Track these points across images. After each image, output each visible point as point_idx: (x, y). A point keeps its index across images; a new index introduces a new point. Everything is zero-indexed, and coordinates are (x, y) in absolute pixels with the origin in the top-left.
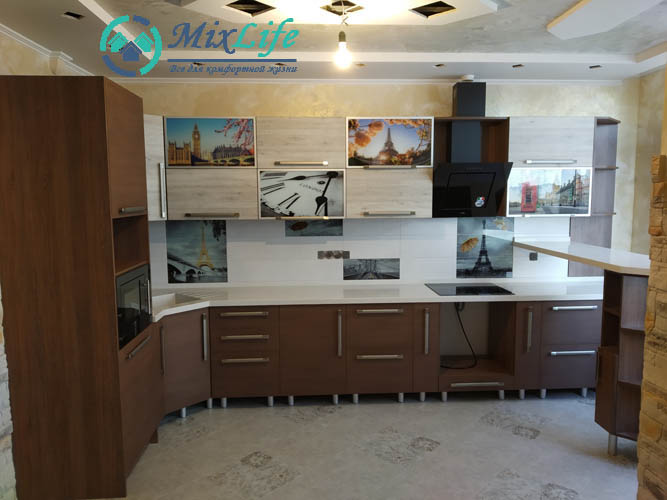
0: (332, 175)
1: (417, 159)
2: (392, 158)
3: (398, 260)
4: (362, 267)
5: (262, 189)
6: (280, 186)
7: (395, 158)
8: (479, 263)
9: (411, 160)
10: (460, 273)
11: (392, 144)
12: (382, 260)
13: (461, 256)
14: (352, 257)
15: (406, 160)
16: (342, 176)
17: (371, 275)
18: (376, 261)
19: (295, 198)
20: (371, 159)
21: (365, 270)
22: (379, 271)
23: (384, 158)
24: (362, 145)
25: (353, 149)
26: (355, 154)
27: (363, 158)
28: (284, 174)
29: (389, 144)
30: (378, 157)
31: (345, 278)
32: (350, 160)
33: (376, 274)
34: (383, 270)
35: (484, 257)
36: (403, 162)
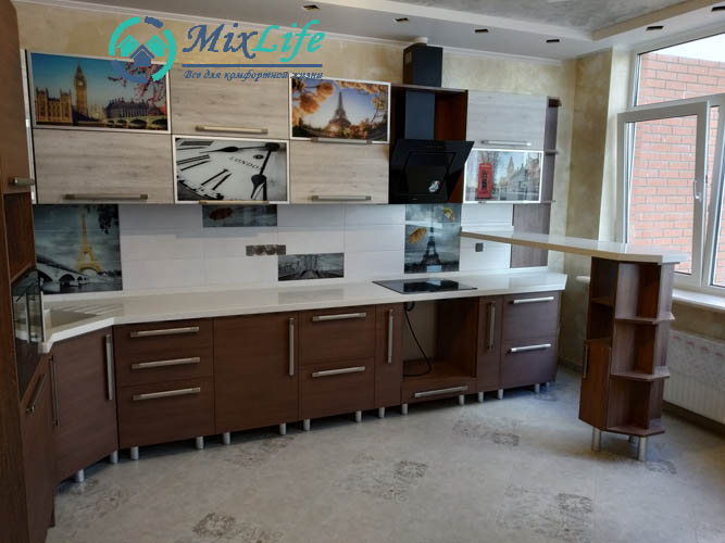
0: (273, 148)
1: (372, 132)
2: (344, 130)
3: (342, 255)
4: (301, 264)
5: (179, 163)
6: (203, 159)
7: (348, 130)
8: (427, 256)
9: (366, 133)
10: (408, 268)
11: (344, 113)
12: (324, 255)
13: (409, 249)
14: (289, 252)
15: (360, 133)
16: (285, 150)
17: (311, 274)
18: (316, 256)
19: (224, 175)
20: (319, 130)
21: (304, 268)
22: (320, 269)
23: (334, 129)
24: (308, 111)
25: (298, 116)
26: (301, 122)
27: (310, 128)
28: (209, 143)
29: (340, 112)
30: (327, 128)
31: (280, 279)
32: (294, 129)
33: (317, 272)
34: (324, 267)
35: (431, 249)
36: (356, 136)
